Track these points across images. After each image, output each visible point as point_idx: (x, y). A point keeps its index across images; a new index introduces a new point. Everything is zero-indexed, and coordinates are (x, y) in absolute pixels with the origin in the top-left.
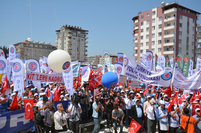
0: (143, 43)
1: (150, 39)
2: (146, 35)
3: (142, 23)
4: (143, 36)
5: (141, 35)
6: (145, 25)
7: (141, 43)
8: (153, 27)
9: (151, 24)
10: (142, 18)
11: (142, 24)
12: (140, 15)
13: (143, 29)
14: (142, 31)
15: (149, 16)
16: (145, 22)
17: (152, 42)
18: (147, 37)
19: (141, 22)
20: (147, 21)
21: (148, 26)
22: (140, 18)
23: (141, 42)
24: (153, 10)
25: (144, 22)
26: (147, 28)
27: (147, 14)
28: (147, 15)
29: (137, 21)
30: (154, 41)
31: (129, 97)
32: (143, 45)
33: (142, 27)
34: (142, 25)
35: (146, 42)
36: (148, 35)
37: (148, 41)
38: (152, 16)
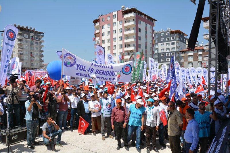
0: (104, 47)
1: (112, 44)
2: (108, 39)
3: (103, 26)
4: (104, 40)
5: (103, 39)
6: (106, 29)
8: (114, 31)
9: (112, 28)
10: (103, 21)
11: (103, 27)
12: (101, 18)
13: (104, 33)
14: (103, 35)
16: (106, 26)
17: (114, 46)
18: (108, 41)
19: (103, 25)
20: (108, 25)
21: (109, 30)
22: (101, 21)
24: (114, 13)
25: (105, 25)
26: (108, 32)
28: (108, 18)
29: (97, 24)
30: (116, 46)
33: (103, 31)
34: (103, 28)
35: (108, 47)
36: (109, 39)
37: (110, 45)
38: (113, 19)
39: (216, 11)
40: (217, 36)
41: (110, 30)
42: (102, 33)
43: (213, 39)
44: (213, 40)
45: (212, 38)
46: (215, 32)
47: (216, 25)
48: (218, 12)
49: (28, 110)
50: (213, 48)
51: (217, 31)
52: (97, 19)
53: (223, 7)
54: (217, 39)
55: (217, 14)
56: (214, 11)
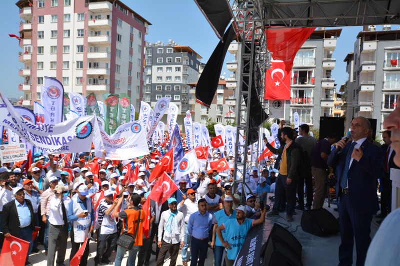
0: (42, 63)
1: (60, 57)
2: (51, 47)
3: (40, 17)
4: (43, 47)
5: (39, 45)
6: (48, 25)
7: (38, 63)
8: (65, 31)
9: (60, 25)
10: (40, 6)
11: (41, 20)
13: (43, 32)
14: (40, 37)
15: (56, 5)
16: (48, 18)
17: (64, 62)
18: (52, 52)
19: (40, 15)
20: (53, 16)
21: (55, 27)
22: (36, 5)
23: (38, 61)
25: (45, 16)
26: (52, 31)
28: (53, 2)
29: (27, 11)
30: (68, 62)
31: (4, 183)
32: (42, 67)
33: (40, 27)
34: (40, 21)
35: (51, 62)
36: (55, 47)
37: (55, 60)
38: (65, 7)
39: (250, 57)
40: (249, 93)
41: (56, 29)
42: (39, 32)
43: (245, 97)
45: (242, 96)
46: (248, 87)
47: (248, 77)
48: (253, 58)
51: (250, 86)
53: (258, 49)
54: (249, 98)
55: (250, 62)
56: (248, 56)
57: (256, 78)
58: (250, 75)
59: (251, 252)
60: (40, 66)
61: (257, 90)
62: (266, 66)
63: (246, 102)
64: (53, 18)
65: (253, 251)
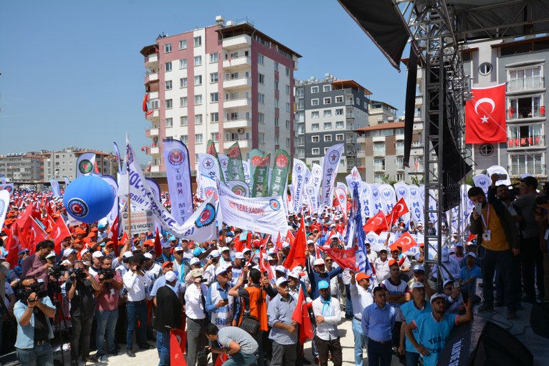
0: (172, 119)
1: (191, 110)
2: (181, 98)
3: (167, 64)
4: (171, 100)
5: (167, 98)
6: (177, 72)
7: (167, 119)
8: (196, 77)
9: (190, 71)
10: (167, 50)
11: (168, 67)
12: (162, 43)
13: (171, 81)
14: (168, 87)
15: (185, 47)
16: (176, 64)
17: (196, 116)
18: (182, 104)
19: (167, 61)
20: (181, 61)
21: (184, 74)
22: (162, 51)
23: (167, 117)
24: (196, 34)
25: (173, 62)
26: (181, 79)
27: (181, 42)
28: (181, 44)
29: (153, 59)
30: (201, 115)
31: (134, 268)
32: (172, 124)
33: (168, 76)
34: (167, 69)
35: (182, 117)
36: (185, 98)
37: (186, 114)
38: (195, 49)
39: (439, 87)
40: (440, 137)
41: (186, 76)
42: (167, 82)
43: (434, 143)
44: (434, 145)
45: (431, 142)
46: (438, 130)
47: (438, 115)
48: (442, 88)
49: (21, 324)
50: (433, 162)
51: (441, 128)
52: (152, 46)
53: (450, 74)
54: (440, 144)
55: (439, 93)
56: (435, 86)
57: (449, 115)
58: (440, 112)
59: (453, 361)
60: (169, 124)
61: (451, 132)
62: (463, 97)
63: (436, 149)
64: (182, 64)
65: (457, 359)
